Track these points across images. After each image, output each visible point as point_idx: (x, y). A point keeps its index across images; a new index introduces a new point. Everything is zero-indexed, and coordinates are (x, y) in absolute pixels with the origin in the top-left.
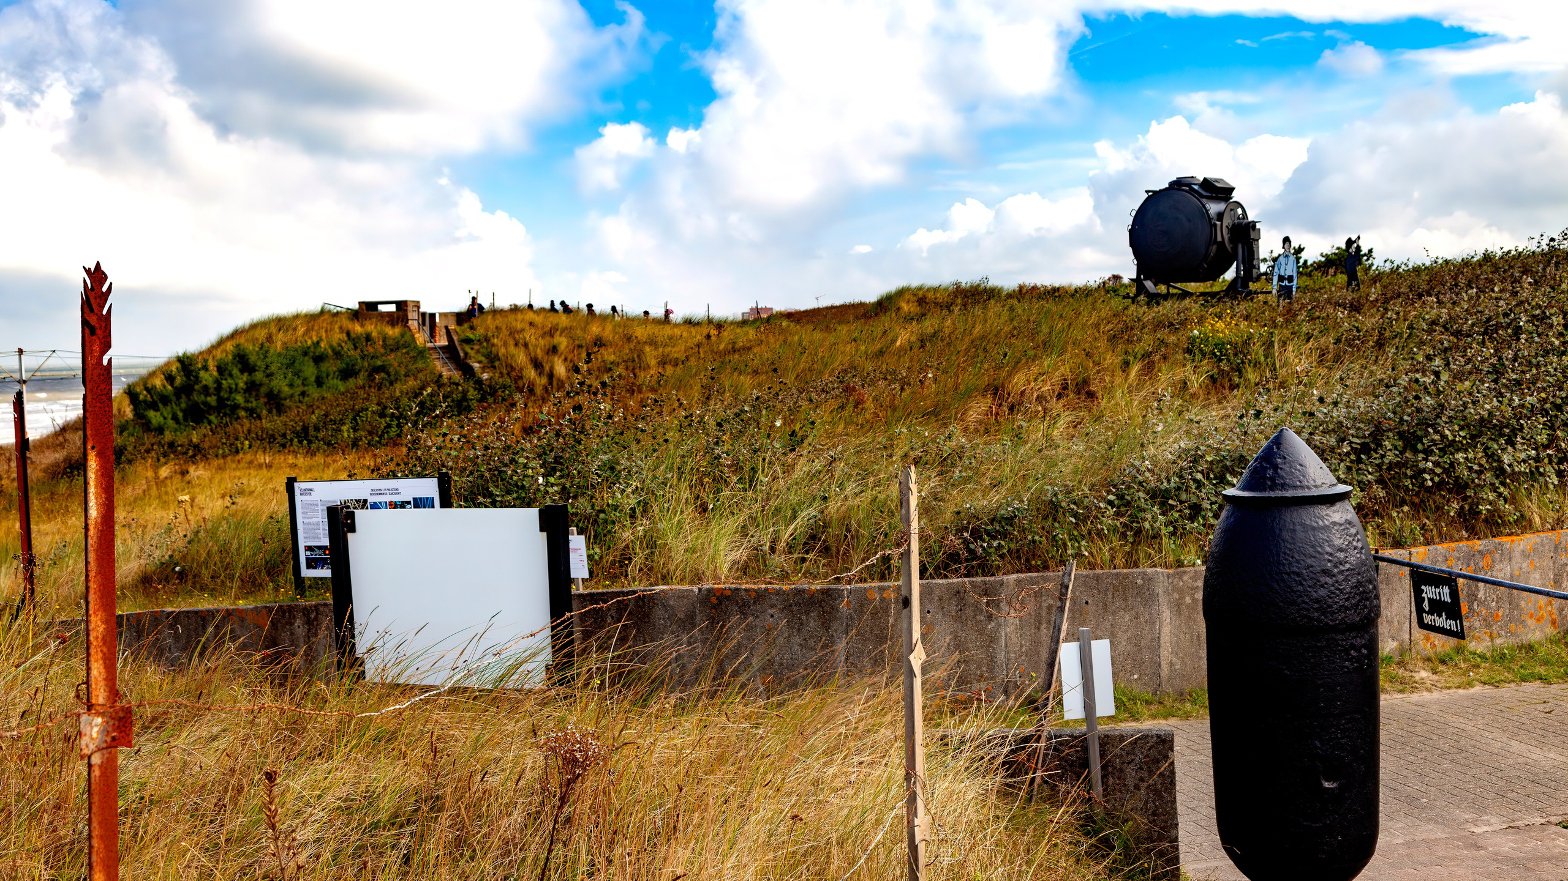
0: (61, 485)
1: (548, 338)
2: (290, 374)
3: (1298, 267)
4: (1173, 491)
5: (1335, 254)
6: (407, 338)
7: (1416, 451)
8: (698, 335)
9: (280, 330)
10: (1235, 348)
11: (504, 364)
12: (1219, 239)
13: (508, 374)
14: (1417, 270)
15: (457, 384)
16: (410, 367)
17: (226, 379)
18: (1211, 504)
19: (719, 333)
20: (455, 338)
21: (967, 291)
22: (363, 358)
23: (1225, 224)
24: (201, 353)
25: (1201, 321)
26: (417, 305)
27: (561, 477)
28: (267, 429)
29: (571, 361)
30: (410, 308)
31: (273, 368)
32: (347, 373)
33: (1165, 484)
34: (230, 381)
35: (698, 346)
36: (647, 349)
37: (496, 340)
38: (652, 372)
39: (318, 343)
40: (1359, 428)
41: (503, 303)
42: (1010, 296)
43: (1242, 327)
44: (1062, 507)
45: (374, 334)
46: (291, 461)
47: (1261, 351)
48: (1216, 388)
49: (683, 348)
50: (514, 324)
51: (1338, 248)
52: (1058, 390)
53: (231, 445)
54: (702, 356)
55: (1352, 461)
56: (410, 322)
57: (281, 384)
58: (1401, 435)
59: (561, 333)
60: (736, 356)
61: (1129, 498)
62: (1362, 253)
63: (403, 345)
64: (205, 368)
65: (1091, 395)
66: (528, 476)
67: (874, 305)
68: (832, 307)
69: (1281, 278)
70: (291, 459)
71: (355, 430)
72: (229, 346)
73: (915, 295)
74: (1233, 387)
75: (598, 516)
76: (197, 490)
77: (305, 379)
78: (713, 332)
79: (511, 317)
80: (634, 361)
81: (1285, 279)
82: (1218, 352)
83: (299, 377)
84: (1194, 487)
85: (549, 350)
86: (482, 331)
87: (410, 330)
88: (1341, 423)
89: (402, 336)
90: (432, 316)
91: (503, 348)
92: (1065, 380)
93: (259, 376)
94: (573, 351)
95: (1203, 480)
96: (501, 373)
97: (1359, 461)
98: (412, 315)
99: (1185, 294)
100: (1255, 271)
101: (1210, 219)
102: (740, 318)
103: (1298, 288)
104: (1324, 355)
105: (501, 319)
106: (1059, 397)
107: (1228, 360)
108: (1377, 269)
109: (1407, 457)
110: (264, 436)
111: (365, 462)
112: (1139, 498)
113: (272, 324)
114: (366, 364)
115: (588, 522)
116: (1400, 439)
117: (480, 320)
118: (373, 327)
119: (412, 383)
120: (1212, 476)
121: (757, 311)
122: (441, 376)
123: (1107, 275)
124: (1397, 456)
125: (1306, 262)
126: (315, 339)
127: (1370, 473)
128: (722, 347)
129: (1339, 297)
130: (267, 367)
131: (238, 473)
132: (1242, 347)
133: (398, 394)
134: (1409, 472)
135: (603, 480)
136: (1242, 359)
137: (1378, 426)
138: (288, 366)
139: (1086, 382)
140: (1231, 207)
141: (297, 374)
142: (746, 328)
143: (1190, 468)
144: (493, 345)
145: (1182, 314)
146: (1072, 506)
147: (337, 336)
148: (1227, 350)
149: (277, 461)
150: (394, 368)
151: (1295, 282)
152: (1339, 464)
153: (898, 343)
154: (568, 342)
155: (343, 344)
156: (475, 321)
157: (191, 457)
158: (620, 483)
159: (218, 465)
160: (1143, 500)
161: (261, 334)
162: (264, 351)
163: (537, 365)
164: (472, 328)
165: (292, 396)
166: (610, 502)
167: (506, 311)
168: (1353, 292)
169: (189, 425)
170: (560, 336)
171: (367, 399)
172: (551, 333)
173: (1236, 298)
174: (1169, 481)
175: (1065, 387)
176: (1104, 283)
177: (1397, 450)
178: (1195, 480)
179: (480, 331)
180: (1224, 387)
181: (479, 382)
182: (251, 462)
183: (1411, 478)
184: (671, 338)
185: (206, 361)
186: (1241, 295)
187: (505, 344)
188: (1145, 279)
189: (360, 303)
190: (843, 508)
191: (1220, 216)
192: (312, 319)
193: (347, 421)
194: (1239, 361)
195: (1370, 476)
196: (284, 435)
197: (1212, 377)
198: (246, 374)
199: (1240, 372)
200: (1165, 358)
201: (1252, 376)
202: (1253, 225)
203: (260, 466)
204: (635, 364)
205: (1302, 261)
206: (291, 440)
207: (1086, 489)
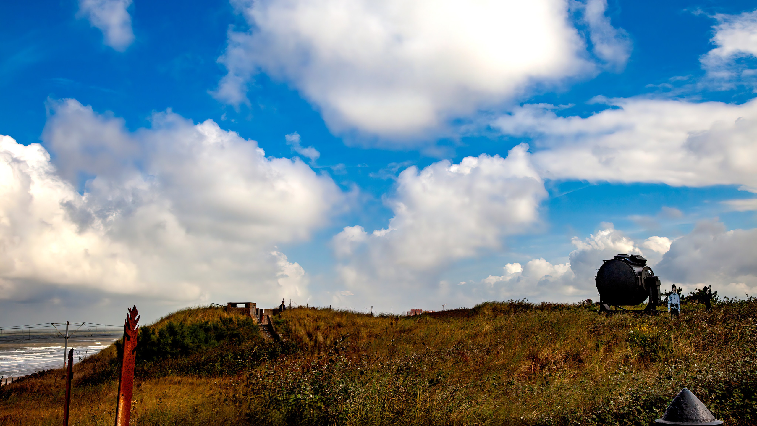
0: (80, 390)
1: (315, 323)
2: (193, 337)
3: (680, 298)
4: (626, 414)
5: (698, 293)
6: (249, 320)
7: (751, 400)
8: (387, 323)
9: (190, 316)
10: (652, 340)
11: (294, 335)
12: (640, 284)
13: (296, 340)
14: (741, 303)
15: (271, 344)
16: (249, 335)
17: (163, 339)
18: (646, 422)
19: (397, 322)
20: (272, 321)
21: (516, 305)
22: (228, 330)
23: (643, 277)
24: (152, 326)
25: (634, 325)
26: (255, 304)
27: (321, 395)
28: (180, 364)
29: (326, 334)
30: (251, 307)
31: (186, 334)
32: (220, 337)
33: (622, 411)
34: (164, 340)
35: (387, 328)
36: (362, 329)
37: (291, 323)
38: (364, 340)
39: (207, 322)
40: (720, 386)
41: (295, 305)
42: (537, 308)
43: (655, 329)
44: (569, 421)
45: (234, 318)
46: (190, 381)
47: (665, 342)
48: (643, 360)
49: (379, 329)
50: (300, 315)
51: (699, 290)
52: (564, 357)
53: (162, 371)
54: (388, 333)
55: (717, 403)
56: (251, 313)
57: (188, 341)
58: (742, 391)
59: (322, 320)
60: (405, 334)
61: (603, 418)
62: (712, 293)
63: (248, 324)
64: (153, 333)
65: (581, 361)
66: (306, 394)
67: (471, 310)
68: (451, 311)
69: (672, 305)
70: (190, 380)
71: (222, 365)
72: (166, 323)
73: (491, 306)
74: (653, 360)
75: (339, 416)
76: (144, 394)
77: (200, 340)
78: (394, 322)
79: (299, 312)
80: (356, 335)
81: (674, 305)
82: (643, 341)
83: (197, 339)
84: (636, 413)
85: (315, 328)
86: (284, 318)
87: (251, 317)
88: (710, 382)
89: (247, 319)
90: (262, 310)
91: (294, 326)
92: (567, 353)
93: (178, 337)
94: (327, 329)
95: (641, 409)
96: (292, 339)
97: (721, 403)
98: (252, 310)
99: (624, 311)
100: (659, 301)
101: (635, 275)
102: (406, 314)
103: (681, 310)
104: (698, 345)
105: (293, 312)
106: (565, 361)
107: (649, 346)
108: (720, 302)
109: (746, 402)
110: (178, 367)
111: (225, 382)
112: (609, 418)
113: (187, 313)
114: (229, 333)
115: (334, 419)
116: (741, 393)
117: (284, 313)
118: (233, 315)
119: (250, 343)
120: (645, 408)
121: (415, 311)
122: (264, 340)
123: (585, 299)
124: (741, 401)
125: (683, 296)
126: (206, 320)
127: (727, 410)
128: (398, 329)
129: (702, 315)
130: (183, 333)
131: (164, 386)
132: (655, 340)
133: (243, 348)
134: (748, 410)
135: (342, 398)
136: (656, 346)
137: (730, 385)
138: (192, 333)
139: (578, 355)
140: (645, 269)
141: (196, 337)
142: (410, 320)
143: (634, 403)
144: (289, 325)
145: (624, 321)
146: (575, 421)
147: (216, 319)
148: (648, 341)
149: (184, 380)
150: (242, 335)
151: (679, 307)
152: (711, 404)
153: (484, 330)
154: (325, 325)
155: (219, 323)
156: (282, 314)
157: (143, 377)
158: (350, 399)
159: (156, 382)
160: (610, 419)
161: (181, 317)
162: (182, 326)
163: (309, 335)
164: (280, 316)
165: (193, 347)
166: (345, 409)
167: (296, 309)
168: (709, 313)
169: (143, 361)
170: (321, 321)
171: (228, 350)
172: (317, 320)
173: (650, 314)
174: (624, 409)
175: (567, 357)
176: (583, 303)
177: (741, 398)
178: (637, 410)
179: (283, 318)
180: (647, 360)
181: (282, 343)
182: (171, 381)
183: (750, 413)
184: (374, 324)
185: (154, 330)
186: (653, 312)
187: (295, 325)
188: (604, 303)
189: (228, 303)
190: (459, 417)
191: (640, 273)
192: (204, 310)
193: (218, 361)
194: (654, 347)
195: (728, 412)
196: (188, 367)
197: (641, 354)
198: (172, 337)
199: (655, 353)
200: (617, 344)
201: (662, 355)
202: (657, 278)
203: (175, 383)
204: (356, 336)
205: (681, 296)
206: (191, 370)
207: (581, 412)
